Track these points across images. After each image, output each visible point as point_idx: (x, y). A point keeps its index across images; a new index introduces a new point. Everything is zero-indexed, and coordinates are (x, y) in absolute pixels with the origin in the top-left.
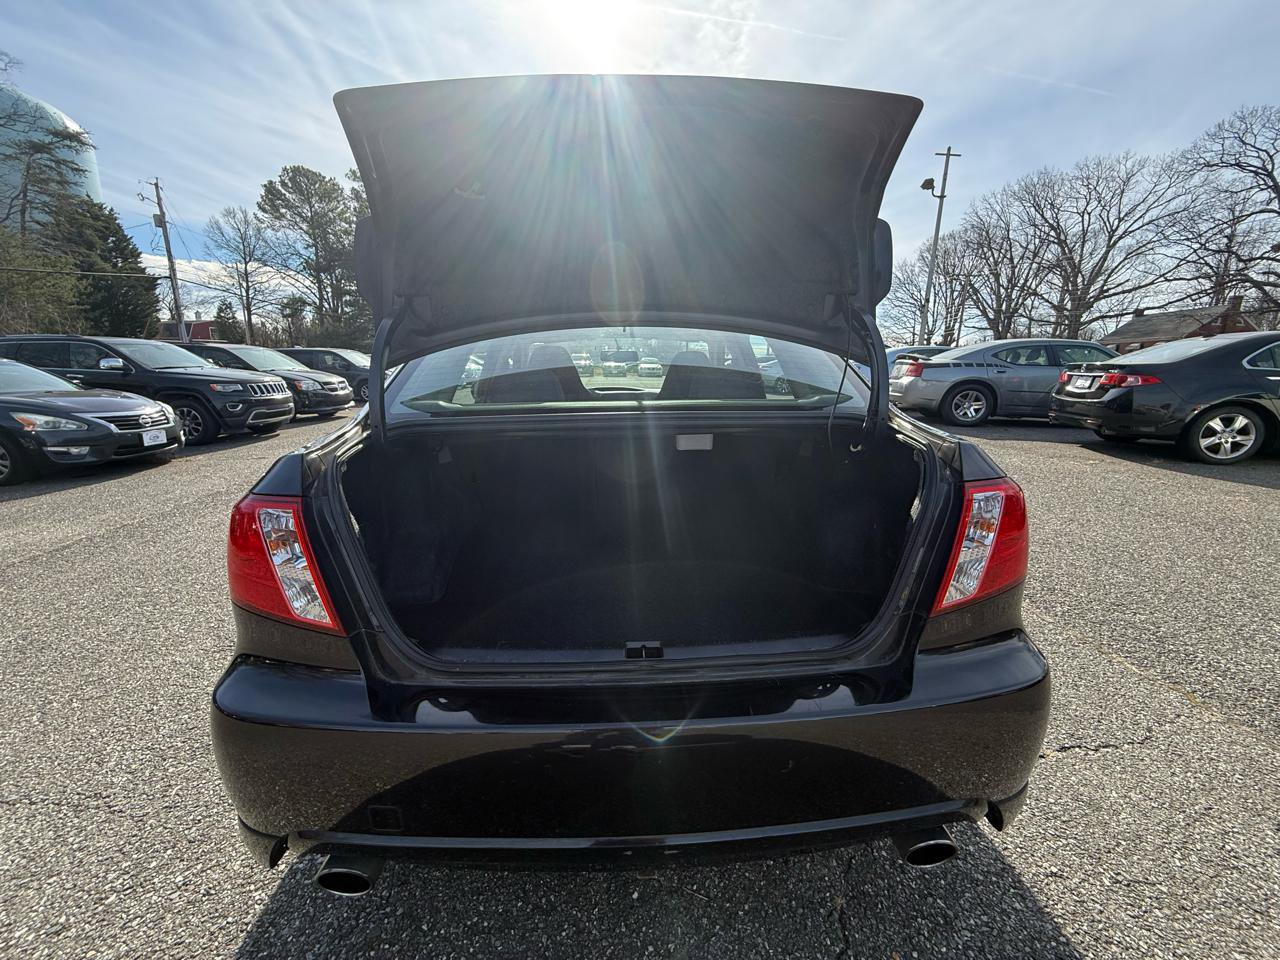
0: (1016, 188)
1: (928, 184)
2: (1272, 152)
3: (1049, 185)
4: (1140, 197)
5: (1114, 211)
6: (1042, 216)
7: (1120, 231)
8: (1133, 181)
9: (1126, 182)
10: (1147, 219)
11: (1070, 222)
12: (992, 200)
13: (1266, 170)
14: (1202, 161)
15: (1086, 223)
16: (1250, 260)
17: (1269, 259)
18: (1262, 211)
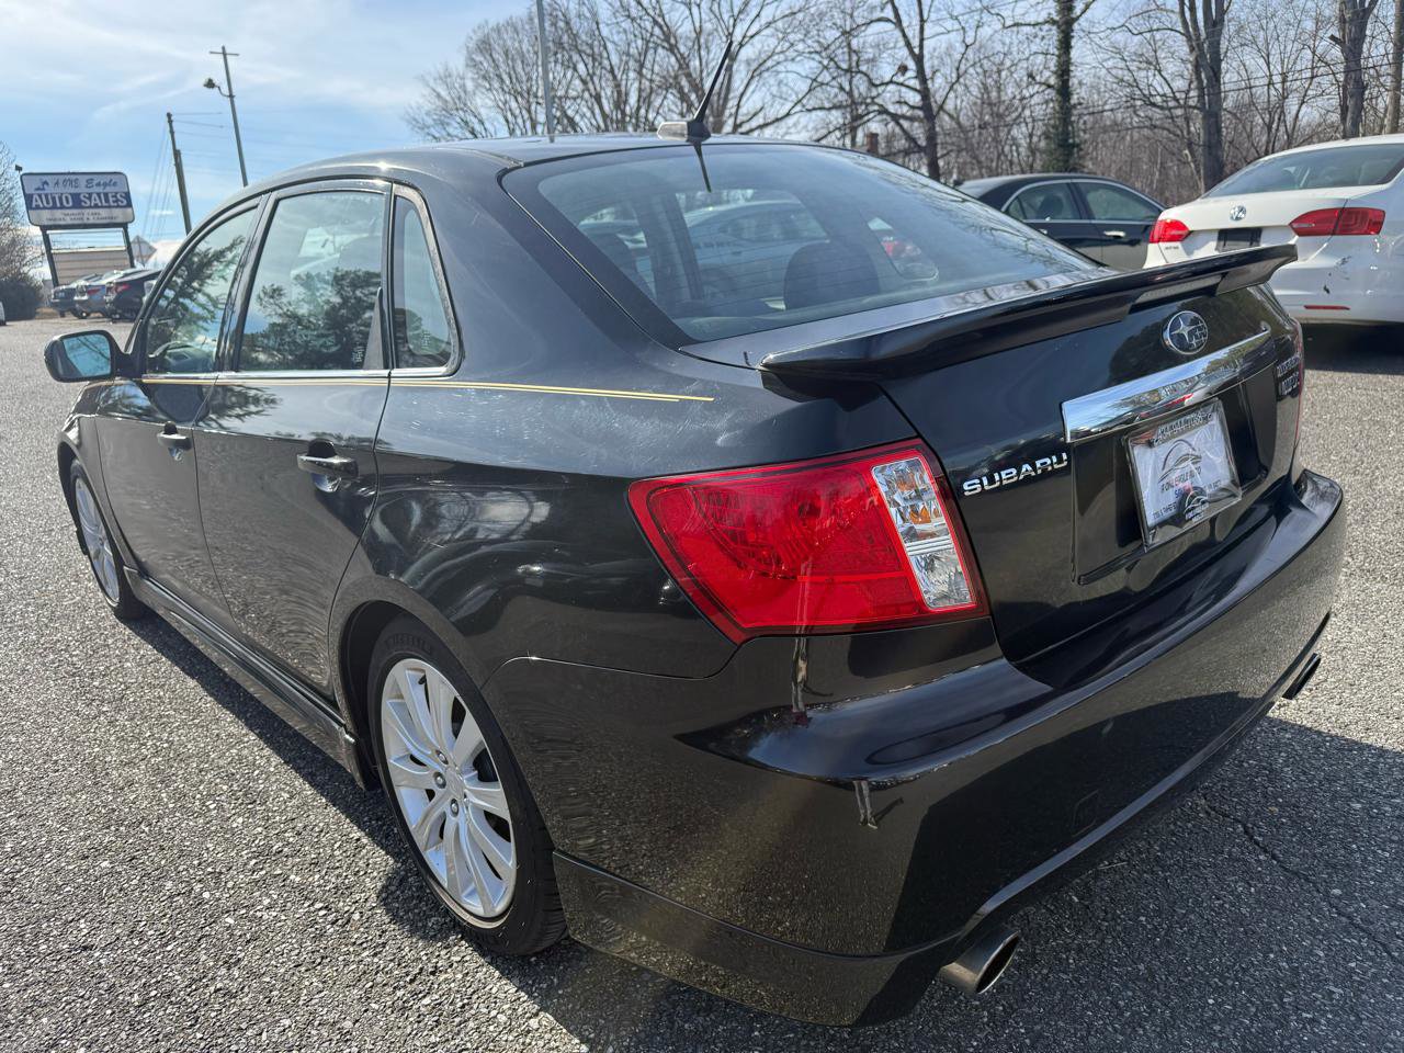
16: (882, 84)
17: (898, 84)
18: (880, 20)
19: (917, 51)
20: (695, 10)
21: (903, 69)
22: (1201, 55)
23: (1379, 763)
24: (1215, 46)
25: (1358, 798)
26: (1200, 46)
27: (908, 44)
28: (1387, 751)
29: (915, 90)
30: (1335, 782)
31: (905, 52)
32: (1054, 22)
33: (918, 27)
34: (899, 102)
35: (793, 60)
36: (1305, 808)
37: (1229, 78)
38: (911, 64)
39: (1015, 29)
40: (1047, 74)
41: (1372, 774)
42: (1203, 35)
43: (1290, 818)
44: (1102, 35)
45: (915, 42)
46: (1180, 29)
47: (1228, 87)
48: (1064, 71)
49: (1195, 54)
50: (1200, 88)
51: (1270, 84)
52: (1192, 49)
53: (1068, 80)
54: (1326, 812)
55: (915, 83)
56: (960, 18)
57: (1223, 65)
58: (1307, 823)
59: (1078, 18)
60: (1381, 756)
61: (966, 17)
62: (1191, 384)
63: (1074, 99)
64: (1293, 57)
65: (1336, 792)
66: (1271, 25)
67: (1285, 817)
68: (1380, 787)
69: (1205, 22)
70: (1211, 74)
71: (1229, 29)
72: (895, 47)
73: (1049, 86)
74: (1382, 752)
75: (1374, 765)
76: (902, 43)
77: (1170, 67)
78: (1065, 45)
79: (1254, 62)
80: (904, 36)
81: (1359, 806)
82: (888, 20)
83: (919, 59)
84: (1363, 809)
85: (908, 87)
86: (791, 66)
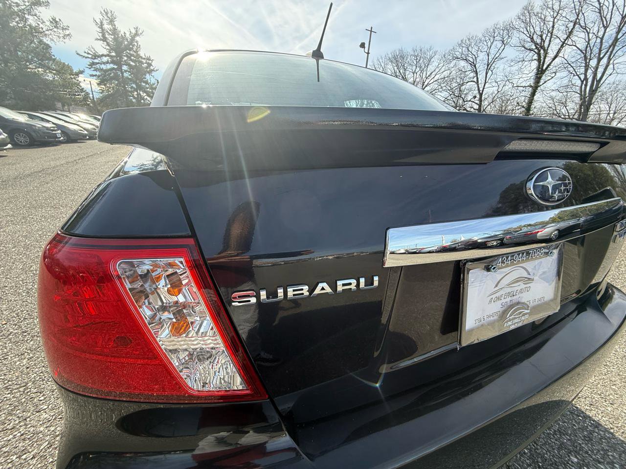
0: (390, 56)
1: (363, 45)
2: (476, 56)
3: (402, 57)
4: (433, 69)
5: (425, 73)
6: (400, 72)
7: (426, 84)
8: (432, 60)
9: (429, 61)
10: (435, 79)
11: (409, 76)
12: (381, 60)
13: (474, 64)
14: (455, 56)
15: (415, 77)
16: (467, 101)
17: (472, 101)
18: (472, 81)
19: (481, 92)
20: (415, 74)
21: (475, 97)
22: (585, 101)
23: (594, 432)
24: (591, 98)
25: (577, 453)
26: (585, 98)
27: (479, 89)
28: (601, 425)
29: (477, 104)
30: (564, 435)
31: (477, 92)
32: (531, 86)
33: (483, 84)
34: (471, 107)
35: (441, 92)
36: (541, 447)
37: (593, 110)
38: (478, 96)
39: (517, 88)
40: (524, 103)
41: (589, 439)
42: (587, 95)
43: (530, 450)
44: (548, 92)
45: (481, 89)
46: (579, 92)
47: (591, 113)
48: (530, 102)
49: (581, 101)
50: (580, 113)
51: (609, 114)
52: (581, 99)
53: (531, 106)
54: (553, 456)
55: (478, 102)
56: (498, 83)
57: (592, 107)
58: (539, 459)
59: (541, 86)
60: (596, 427)
61: (501, 82)
62: (544, 225)
63: (531, 112)
64: (621, 106)
65: (563, 443)
66: (615, 95)
67: (527, 449)
68: (592, 452)
69: (590, 90)
70: (586, 108)
71: (598, 94)
72: (474, 90)
73: (523, 107)
74: (597, 425)
75: (591, 433)
76: (477, 89)
77: (571, 105)
78: (533, 94)
79: (604, 106)
80: (478, 87)
81: (576, 460)
82: (474, 82)
83: (481, 95)
84: (578, 463)
85: (475, 103)
86: (439, 93)
